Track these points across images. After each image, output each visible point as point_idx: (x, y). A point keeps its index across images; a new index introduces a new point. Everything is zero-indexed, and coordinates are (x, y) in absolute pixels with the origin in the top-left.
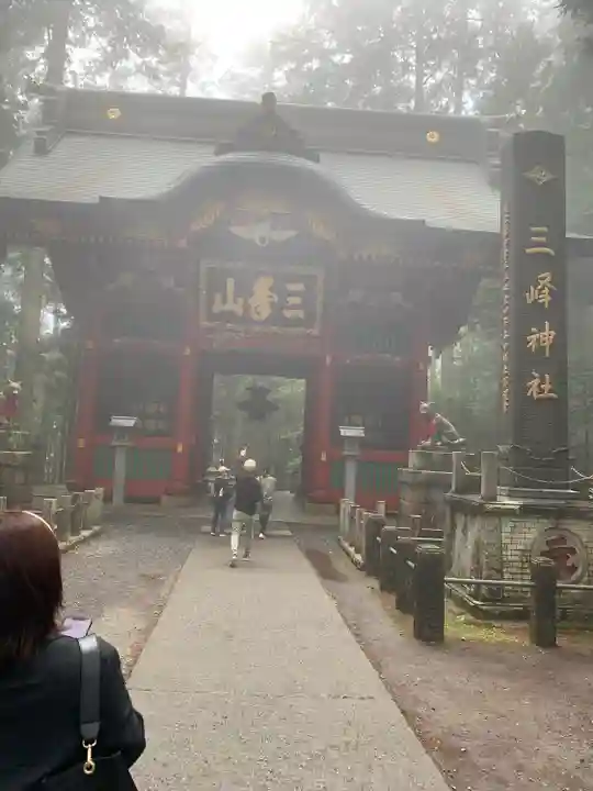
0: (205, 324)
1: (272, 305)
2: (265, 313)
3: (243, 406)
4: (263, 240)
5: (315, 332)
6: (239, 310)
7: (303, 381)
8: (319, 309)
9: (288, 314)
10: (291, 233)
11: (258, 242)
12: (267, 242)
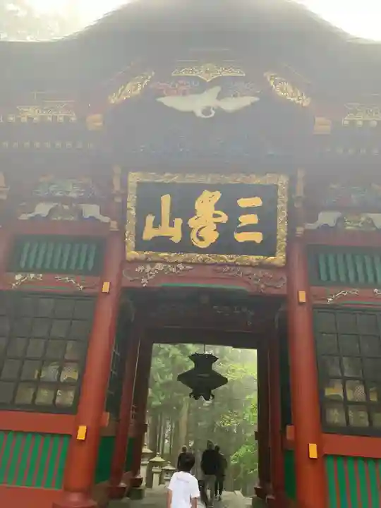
0: (132, 254)
1: (219, 226)
2: (211, 236)
3: (185, 378)
4: (206, 111)
5: (279, 259)
6: (176, 236)
7: (255, 351)
8: (282, 230)
9: (241, 237)
10: (247, 101)
11: (199, 113)
12: (213, 112)
